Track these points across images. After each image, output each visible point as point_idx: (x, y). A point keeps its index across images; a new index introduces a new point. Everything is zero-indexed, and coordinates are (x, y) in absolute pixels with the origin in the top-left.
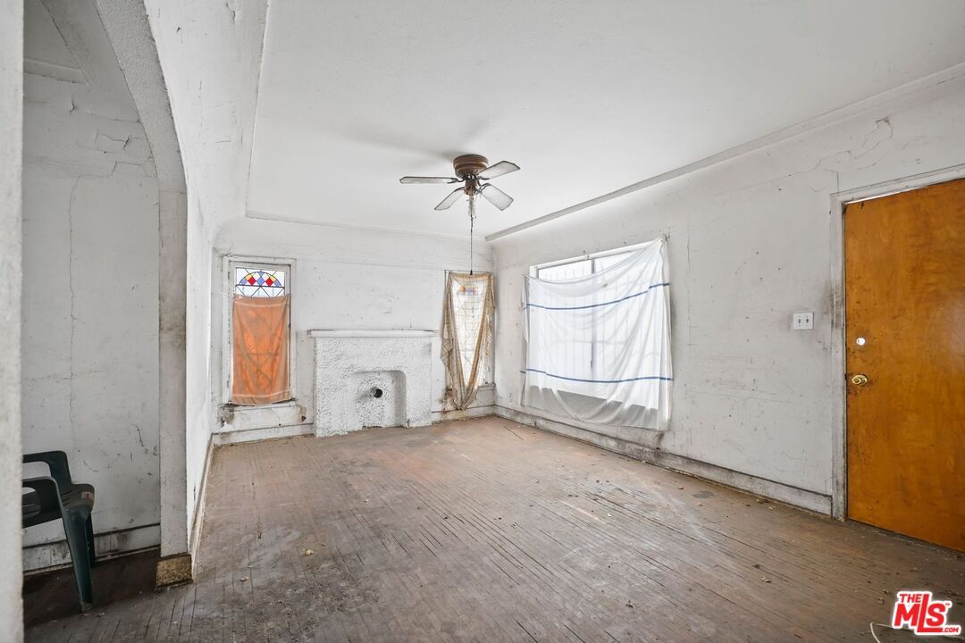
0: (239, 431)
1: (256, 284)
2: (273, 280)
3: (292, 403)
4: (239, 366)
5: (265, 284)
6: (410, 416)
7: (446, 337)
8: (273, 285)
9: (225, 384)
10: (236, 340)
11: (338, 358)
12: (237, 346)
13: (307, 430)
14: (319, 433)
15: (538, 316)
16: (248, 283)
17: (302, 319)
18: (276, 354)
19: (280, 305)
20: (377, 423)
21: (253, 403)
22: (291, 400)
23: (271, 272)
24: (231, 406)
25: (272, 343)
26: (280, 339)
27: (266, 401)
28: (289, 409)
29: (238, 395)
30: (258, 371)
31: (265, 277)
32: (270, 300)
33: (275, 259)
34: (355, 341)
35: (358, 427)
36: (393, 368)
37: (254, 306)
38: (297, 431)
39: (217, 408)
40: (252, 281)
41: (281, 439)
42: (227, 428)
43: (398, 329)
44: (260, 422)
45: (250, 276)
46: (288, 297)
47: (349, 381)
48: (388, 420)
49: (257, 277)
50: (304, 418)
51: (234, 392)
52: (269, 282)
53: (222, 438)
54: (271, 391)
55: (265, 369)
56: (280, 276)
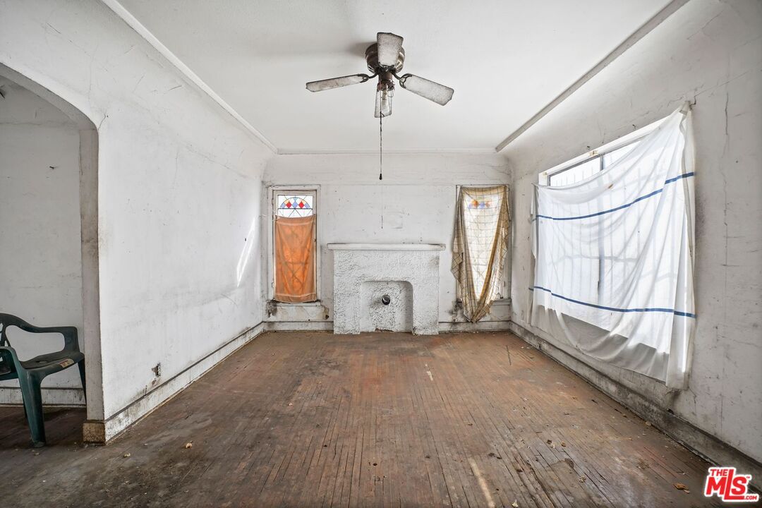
0: (280, 322)
1: (292, 207)
2: (304, 203)
3: (318, 304)
4: (280, 272)
5: (298, 207)
6: (416, 324)
7: (456, 250)
8: (304, 207)
9: (270, 285)
10: (277, 251)
11: (352, 268)
12: (278, 256)
13: (329, 327)
14: (336, 331)
15: (547, 227)
16: (286, 207)
17: (325, 235)
18: (306, 263)
19: (307, 223)
20: (389, 327)
21: (289, 301)
22: (318, 301)
23: (303, 197)
24: (274, 302)
25: (303, 253)
26: (309, 251)
27: (298, 300)
28: (315, 308)
29: (279, 294)
30: (294, 275)
31: (298, 202)
32: (302, 219)
33: (304, 186)
34: (366, 254)
35: (372, 329)
36: (400, 278)
37: (290, 224)
38: (321, 327)
39: (265, 303)
40: (289, 205)
41: (309, 331)
42: (272, 318)
43: (409, 243)
44: (295, 316)
45: (287, 202)
46: (315, 217)
47: (362, 288)
48: (398, 325)
49: (292, 202)
50: (327, 317)
51: (276, 292)
52: (301, 205)
53: (269, 326)
54: (303, 293)
55: (298, 274)
56: (309, 200)
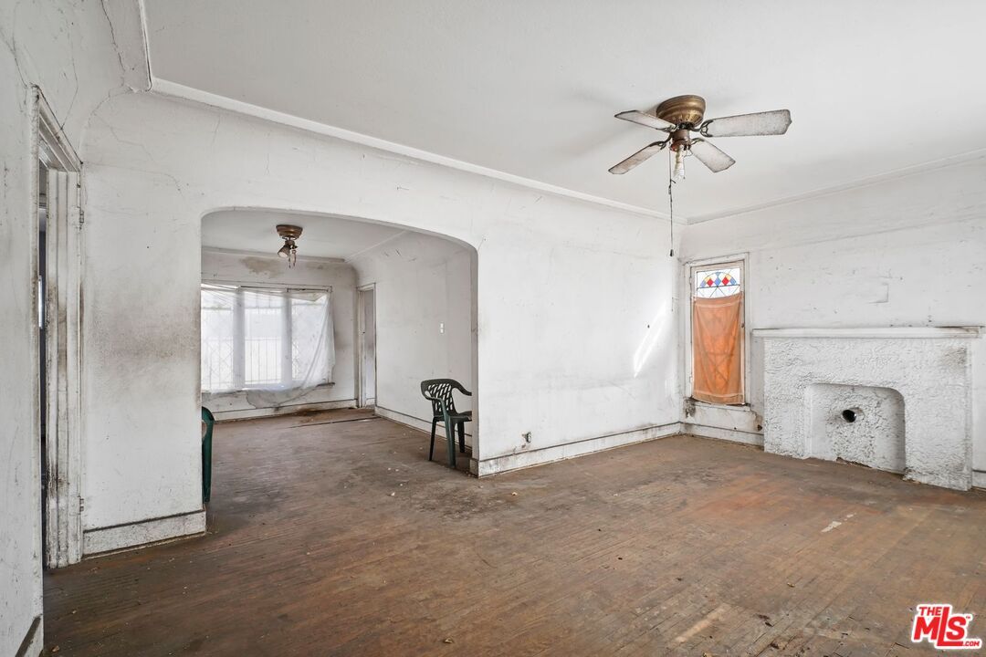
0: (699, 425)
1: (714, 285)
2: (729, 278)
3: (747, 408)
4: (700, 365)
5: (722, 284)
6: (912, 462)
8: (729, 283)
9: (687, 380)
10: (696, 339)
11: (791, 363)
12: (697, 345)
13: (759, 443)
14: (768, 448)
16: (707, 285)
17: (756, 316)
18: (732, 355)
19: (733, 304)
20: (862, 459)
21: (710, 400)
22: (746, 404)
23: (727, 271)
24: (692, 400)
25: (727, 342)
26: (735, 339)
27: (721, 401)
28: (744, 414)
29: (698, 391)
30: (715, 370)
31: (722, 277)
32: (726, 299)
33: (728, 256)
34: (815, 343)
35: (831, 456)
36: (877, 382)
37: (710, 306)
38: (751, 440)
39: (683, 400)
40: (710, 283)
41: (734, 443)
42: (690, 420)
43: (903, 326)
44: (719, 421)
45: (708, 278)
46: (742, 295)
47: (809, 393)
48: (879, 456)
49: (714, 278)
50: (759, 428)
51: (695, 388)
52: (725, 281)
53: (686, 428)
54: (726, 392)
55: (722, 369)
56: (735, 273)
